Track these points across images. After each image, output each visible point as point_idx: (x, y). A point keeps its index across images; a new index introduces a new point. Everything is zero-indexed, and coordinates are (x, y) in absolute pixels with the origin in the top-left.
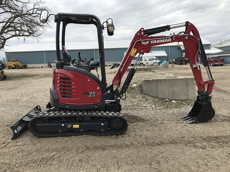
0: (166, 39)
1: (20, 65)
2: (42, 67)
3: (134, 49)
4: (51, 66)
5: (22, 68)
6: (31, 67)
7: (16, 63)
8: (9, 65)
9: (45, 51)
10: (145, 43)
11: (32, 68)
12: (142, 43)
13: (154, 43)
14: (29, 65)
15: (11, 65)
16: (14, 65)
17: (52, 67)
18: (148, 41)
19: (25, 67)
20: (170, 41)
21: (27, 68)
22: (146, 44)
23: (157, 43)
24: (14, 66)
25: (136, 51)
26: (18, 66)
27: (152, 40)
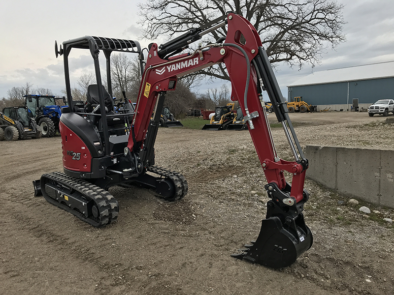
0: (190, 61)
1: (306, 106)
2: (341, 110)
3: (148, 85)
4: (358, 108)
5: (308, 111)
6: (322, 110)
7: (299, 104)
8: (290, 106)
9: (350, 82)
10: (160, 71)
11: (324, 111)
12: (157, 73)
13: (172, 70)
14: (320, 107)
15: (292, 106)
16: (297, 106)
17: (358, 111)
18: (164, 68)
19: (313, 109)
20: (197, 63)
21: (316, 111)
22: (162, 73)
23: (176, 70)
24: (297, 108)
25: (150, 87)
26: (303, 108)
27: (169, 65)
